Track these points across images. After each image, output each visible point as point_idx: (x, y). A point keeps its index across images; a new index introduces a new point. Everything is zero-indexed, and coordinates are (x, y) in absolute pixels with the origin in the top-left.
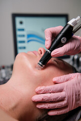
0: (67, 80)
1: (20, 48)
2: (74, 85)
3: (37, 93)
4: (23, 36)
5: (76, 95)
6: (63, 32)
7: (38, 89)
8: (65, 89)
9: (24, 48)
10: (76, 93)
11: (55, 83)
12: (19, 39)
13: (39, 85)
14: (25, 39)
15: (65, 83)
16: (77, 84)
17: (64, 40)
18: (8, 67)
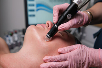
0: (70, 51)
1: (31, 16)
2: (76, 55)
3: (45, 62)
4: (33, 5)
5: (77, 64)
6: (68, 10)
7: (45, 58)
8: (68, 59)
9: (34, 16)
10: (77, 62)
11: (60, 53)
12: (29, 8)
13: (46, 55)
14: (34, 8)
15: (69, 54)
16: (78, 55)
17: (69, 16)
18: (19, 31)
